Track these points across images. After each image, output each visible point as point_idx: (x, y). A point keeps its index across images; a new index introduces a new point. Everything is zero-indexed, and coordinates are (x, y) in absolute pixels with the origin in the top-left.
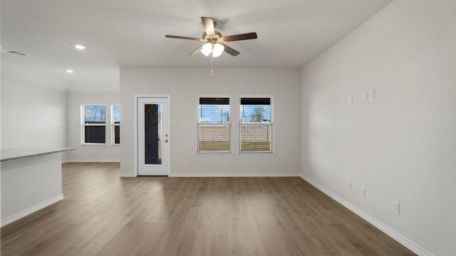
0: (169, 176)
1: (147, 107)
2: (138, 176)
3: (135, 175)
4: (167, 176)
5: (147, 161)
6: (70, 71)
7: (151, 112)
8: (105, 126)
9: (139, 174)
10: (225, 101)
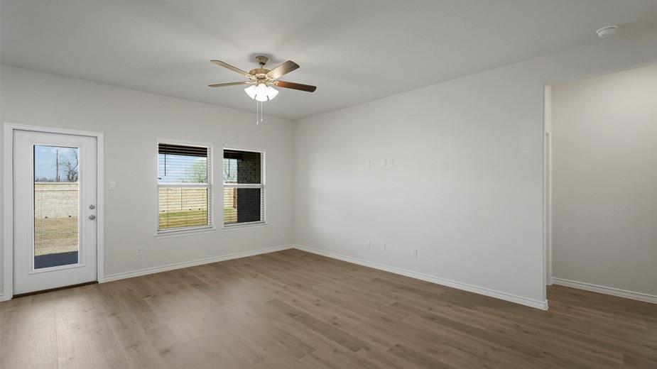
0: (101, 282)
2: (15, 297)
3: (8, 297)
4: (96, 283)
9: (18, 292)
10: (202, 152)
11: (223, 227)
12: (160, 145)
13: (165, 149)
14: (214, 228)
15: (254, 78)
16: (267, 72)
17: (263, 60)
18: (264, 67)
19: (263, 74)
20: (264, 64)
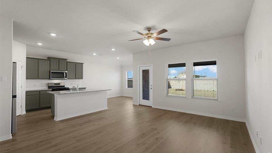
0: (152, 107)
1: (144, 71)
2: (139, 105)
3: (138, 105)
4: (151, 107)
5: (144, 98)
6: (118, 58)
7: (146, 73)
8: (132, 81)
9: (140, 104)
10: (183, 65)
11: (191, 98)
12: (169, 65)
13: (170, 66)
14: (187, 98)
15: (147, 36)
16: (152, 34)
17: (149, 29)
18: (150, 32)
19: (151, 35)
20: (150, 31)
